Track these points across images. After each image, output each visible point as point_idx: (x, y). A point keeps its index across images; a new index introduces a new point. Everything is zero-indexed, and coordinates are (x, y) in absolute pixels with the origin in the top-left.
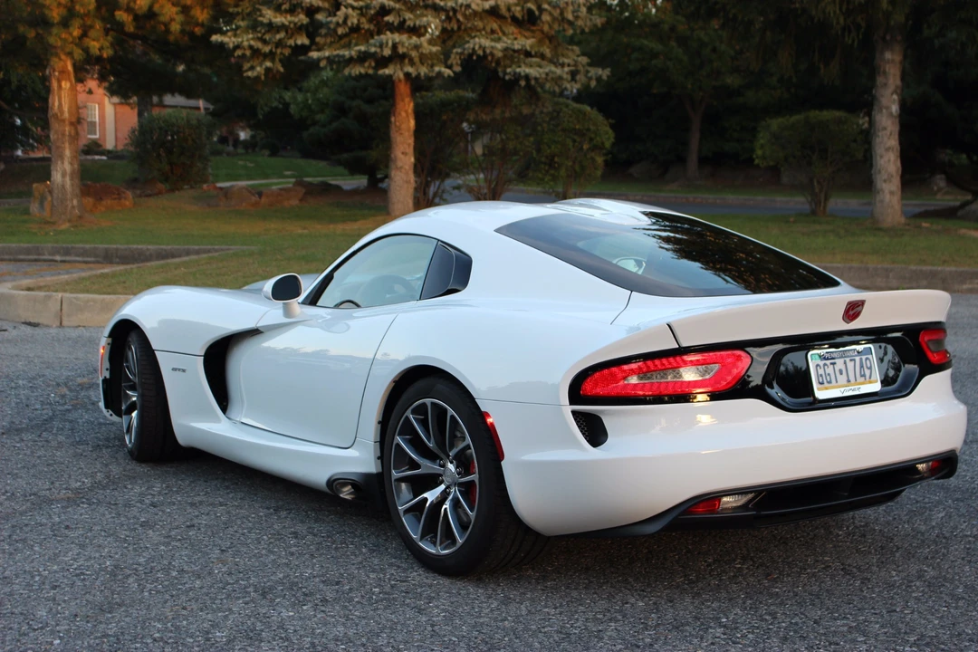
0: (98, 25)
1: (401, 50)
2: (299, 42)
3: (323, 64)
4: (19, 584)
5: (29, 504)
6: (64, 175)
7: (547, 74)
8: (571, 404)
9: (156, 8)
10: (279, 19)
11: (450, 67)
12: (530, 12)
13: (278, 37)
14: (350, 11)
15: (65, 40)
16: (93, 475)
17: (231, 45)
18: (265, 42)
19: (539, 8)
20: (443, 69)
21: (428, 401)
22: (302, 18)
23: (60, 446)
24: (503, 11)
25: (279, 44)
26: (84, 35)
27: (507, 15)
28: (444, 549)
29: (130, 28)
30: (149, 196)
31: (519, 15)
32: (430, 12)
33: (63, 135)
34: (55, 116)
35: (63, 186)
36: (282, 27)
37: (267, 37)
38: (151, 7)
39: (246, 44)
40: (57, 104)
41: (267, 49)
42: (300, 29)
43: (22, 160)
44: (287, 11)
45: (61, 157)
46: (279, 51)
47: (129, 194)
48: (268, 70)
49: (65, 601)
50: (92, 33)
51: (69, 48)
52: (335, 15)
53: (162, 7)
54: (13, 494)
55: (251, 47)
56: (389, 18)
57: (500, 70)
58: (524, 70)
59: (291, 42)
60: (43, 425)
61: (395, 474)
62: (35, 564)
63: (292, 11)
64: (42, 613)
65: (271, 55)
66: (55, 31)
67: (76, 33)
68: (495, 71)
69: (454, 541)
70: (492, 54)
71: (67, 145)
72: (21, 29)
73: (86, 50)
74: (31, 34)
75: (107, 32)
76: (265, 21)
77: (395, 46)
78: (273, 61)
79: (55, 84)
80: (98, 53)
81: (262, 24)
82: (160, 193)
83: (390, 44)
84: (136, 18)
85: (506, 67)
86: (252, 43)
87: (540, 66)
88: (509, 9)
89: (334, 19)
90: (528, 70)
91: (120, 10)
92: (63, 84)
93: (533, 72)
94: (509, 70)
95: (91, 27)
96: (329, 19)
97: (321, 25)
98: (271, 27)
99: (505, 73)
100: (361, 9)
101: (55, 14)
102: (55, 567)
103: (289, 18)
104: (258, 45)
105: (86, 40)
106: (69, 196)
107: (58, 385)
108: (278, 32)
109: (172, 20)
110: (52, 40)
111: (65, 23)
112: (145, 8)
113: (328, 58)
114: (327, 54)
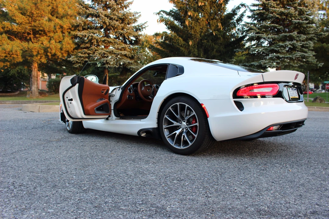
0: (44, 56)
1: (108, 62)
2: (86, 60)
3: (91, 64)
4: (52, 160)
5: (46, 142)
6: (35, 88)
7: (136, 68)
8: (233, 98)
9: (56, 53)
10: (82, 55)
11: (117, 65)
12: (132, 56)
13: (82, 59)
14: (97, 53)
15: (36, 59)
16: (61, 136)
17: (72, 60)
18: (79, 60)
19: (134, 55)
20: (116, 66)
21: (178, 104)
22: (87, 55)
23: (48, 131)
24: (127, 55)
25: (82, 60)
26: (41, 58)
27: (128, 56)
28: (184, 147)
29: (50, 57)
30: (51, 95)
31: (130, 56)
32: (113, 54)
33: (35, 80)
34: (33, 76)
35: (35, 90)
36: (83, 57)
37: (79, 59)
38: (55, 53)
39: (75, 60)
40: (34, 73)
41: (79, 61)
42: (86, 57)
43: (23, 91)
44: (84, 54)
45: (34, 84)
46: (82, 62)
47: (47, 94)
48: (79, 66)
49: (70, 165)
50: (42, 58)
51: (37, 61)
52: (94, 54)
53: (57, 53)
54: (40, 140)
55: (76, 61)
56: (105, 55)
57: (127, 67)
58: (132, 67)
59: (84, 60)
60: (42, 128)
61: (164, 127)
62: (55, 155)
63: (85, 54)
64: (64, 168)
65: (80, 63)
66: (34, 57)
67: (39, 58)
68: (126, 67)
69: (188, 144)
70: (126, 63)
71: (36, 82)
72: (27, 57)
73: (41, 61)
74: (29, 58)
75: (45, 58)
76: (79, 56)
77: (106, 61)
78: (80, 64)
79: (33, 69)
80: (43, 62)
81: (78, 56)
82: (53, 94)
83: (106, 60)
84: (52, 55)
85: (128, 66)
86: (76, 60)
87: (135, 66)
88: (128, 55)
89: (94, 55)
90: (133, 67)
91: (49, 53)
92: (35, 69)
93: (134, 67)
94: (129, 67)
95: (42, 56)
96: (93, 55)
97: (91, 56)
98: (80, 57)
99: (128, 67)
100: (99, 53)
101: (35, 53)
102: (62, 156)
103: (84, 55)
104: (77, 60)
105: (41, 59)
106: (36, 92)
107: (43, 120)
108: (82, 58)
109: (59, 55)
110: (34, 59)
111: (37, 56)
112: (54, 53)
113: (92, 63)
114: (92, 62)
